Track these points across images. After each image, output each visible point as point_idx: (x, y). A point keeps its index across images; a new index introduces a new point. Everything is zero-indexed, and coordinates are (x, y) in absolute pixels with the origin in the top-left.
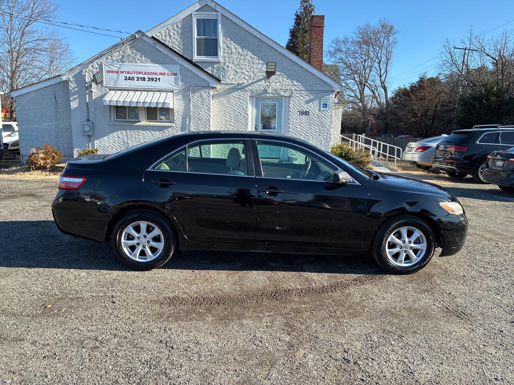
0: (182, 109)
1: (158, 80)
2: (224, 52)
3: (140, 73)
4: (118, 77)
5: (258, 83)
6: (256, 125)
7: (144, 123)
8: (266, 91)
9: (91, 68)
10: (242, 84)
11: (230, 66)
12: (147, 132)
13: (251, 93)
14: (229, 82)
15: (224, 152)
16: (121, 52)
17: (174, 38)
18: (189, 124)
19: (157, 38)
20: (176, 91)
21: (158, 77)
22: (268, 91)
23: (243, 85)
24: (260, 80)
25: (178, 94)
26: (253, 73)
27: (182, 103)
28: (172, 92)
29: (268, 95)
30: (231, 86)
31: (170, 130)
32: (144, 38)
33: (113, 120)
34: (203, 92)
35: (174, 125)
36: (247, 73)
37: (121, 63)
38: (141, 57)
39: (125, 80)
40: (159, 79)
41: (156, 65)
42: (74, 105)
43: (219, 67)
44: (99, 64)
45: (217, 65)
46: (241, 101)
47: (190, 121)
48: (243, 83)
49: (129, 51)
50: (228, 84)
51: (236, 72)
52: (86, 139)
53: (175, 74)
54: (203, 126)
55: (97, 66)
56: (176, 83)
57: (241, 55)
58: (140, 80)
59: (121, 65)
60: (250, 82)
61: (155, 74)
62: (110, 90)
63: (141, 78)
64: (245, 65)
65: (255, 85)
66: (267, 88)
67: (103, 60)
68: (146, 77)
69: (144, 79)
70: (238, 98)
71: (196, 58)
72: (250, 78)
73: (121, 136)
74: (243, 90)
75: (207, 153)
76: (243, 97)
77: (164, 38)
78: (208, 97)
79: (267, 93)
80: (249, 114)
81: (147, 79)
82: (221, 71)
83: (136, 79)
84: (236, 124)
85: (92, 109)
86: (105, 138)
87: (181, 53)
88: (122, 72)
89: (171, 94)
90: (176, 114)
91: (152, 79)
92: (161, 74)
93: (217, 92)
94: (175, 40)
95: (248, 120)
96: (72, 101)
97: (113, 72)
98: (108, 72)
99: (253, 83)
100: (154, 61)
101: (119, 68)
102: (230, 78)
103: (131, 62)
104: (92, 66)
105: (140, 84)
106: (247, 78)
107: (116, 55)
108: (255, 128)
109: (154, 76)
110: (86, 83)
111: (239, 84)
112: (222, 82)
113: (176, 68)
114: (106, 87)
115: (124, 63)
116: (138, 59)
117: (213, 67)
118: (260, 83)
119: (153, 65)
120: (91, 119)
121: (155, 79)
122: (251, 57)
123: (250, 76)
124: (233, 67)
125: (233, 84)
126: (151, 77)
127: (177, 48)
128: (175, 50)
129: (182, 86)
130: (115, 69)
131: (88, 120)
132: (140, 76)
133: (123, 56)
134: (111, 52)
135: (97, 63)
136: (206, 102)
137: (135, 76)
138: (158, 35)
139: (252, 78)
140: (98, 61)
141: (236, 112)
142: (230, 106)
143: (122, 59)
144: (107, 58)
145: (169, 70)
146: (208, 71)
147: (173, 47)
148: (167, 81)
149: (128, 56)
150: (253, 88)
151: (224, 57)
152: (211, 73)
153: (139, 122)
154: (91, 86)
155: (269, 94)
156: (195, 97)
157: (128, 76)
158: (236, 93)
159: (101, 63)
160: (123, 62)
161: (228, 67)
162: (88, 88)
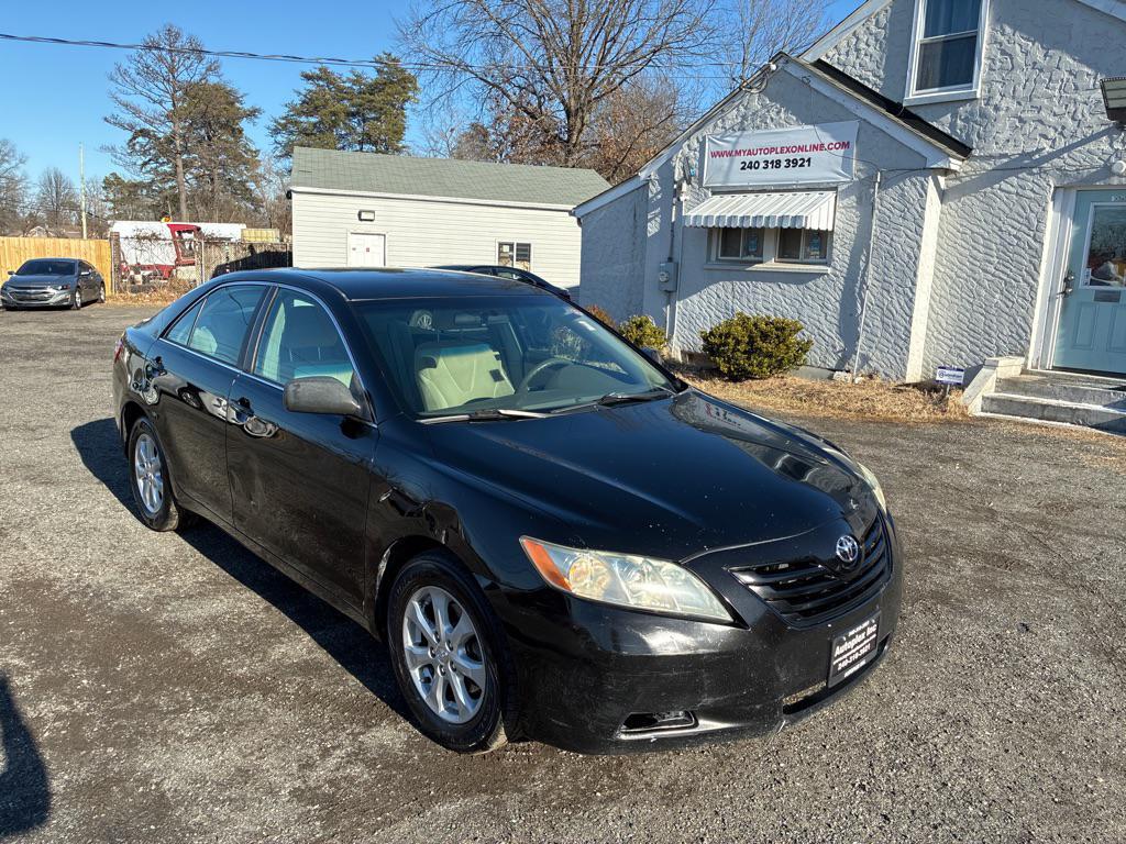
0: (852, 229)
1: (806, 164)
2: (991, 69)
3: (772, 150)
4: (731, 163)
5: (1087, 147)
6: (1069, 273)
7: (771, 264)
8: (1107, 170)
9: (687, 150)
10: (1034, 153)
11: (1003, 105)
12: (772, 285)
13: (1059, 179)
14: (995, 150)
15: (959, 344)
16: (741, 108)
17: (866, 55)
18: (866, 267)
19: (828, 61)
20: (845, 186)
21: (806, 155)
22: (1115, 168)
23: (1037, 156)
24: (1095, 137)
25: (847, 193)
26: (1073, 119)
27: (855, 216)
28: (836, 189)
29: (1115, 181)
30: (999, 162)
31: (820, 281)
32: (791, 68)
33: (713, 258)
34: (908, 183)
35: (829, 270)
36: (1052, 119)
37: (738, 133)
38: (778, 113)
39: (743, 168)
40: (809, 160)
41: (807, 127)
42: (653, 228)
43: (972, 114)
44: (701, 139)
45: (968, 107)
46: (1025, 202)
47: (867, 263)
48: (1039, 151)
49: (756, 104)
50: (991, 157)
51: (1021, 120)
52: (664, 297)
53: (845, 145)
54: (899, 274)
55: (696, 145)
56: (846, 166)
57: (1041, 70)
58: (770, 166)
59: (739, 137)
60: (1061, 144)
61: (801, 149)
62: (714, 193)
63: (772, 162)
64: (1050, 98)
65: (1075, 153)
66: (1113, 159)
67: (708, 131)
68: (783, 157)
69: (778, 164)
70: (1017, 194)
71: (912, 95)
72: (1061, 133)
73: (722, 295)
74: (1035, 170)
75: (901, 343)
76: (1032, 190)
77: (843, 58)
78: (921, 196)
79: (1113, 174)
80: (1047, 240)
81: (784, 164)
82: (976, 122)
83: (762, 165)
84: (1002, 268)
85: (678, 237)
86: (695, 298)
87: (877, 91)
88: (738, 153)
89: (831, 194)
90: (837, 245)
91: (795, 162)
92: (815, 147)
93: (958, 182)
94: (867, 59)
95: (1040, 258)
96: (652, 219)
97: (721, 154)
98: (714, 155)
99: (1068, 149)
100: (806, 119)
101: (736, 143)
102: (1001, 140)
103: (758, 128)
104: (689, 146)
105: (769, 177)
106: (1052, 134)
107: (732, 116)
108: (1066, 280)
109: (798, 155)
110: (675, 182)
111: (1024, 155)
112: (976, 153)
113: (850, 129)
114: (707, 188)
115: (745, 133)
116: (772, 119)
117: (955, 115)
118: (1091, 146)
119: (800, 128)
120: (677, 257)
121: (800, 162)
122: (1070, 73)
123: (1063, 128)
124: (1014, 107)
125: (1006, 156)
126: (791, 156)
127: (871, 78)
128: (866, 84)
129: (859, 173)
130: (727, 147)
131: (670, 259)
132: (773, 157)
133: (744, 117)
134: (723, 110)
135: (697, 139)
136: (913, 210)
137: (761, 157)
138: (830, 54)
139: (1066, 132)
140: (698, 134)
141: (1005, 236)
142: (990, 218)
143: (742, 123)
144: (716, 126)
145: (834, 137)
146: (940, 128)
147: (860, 77)
148: (827, 165)
149: (754, 114)
150: (1069, 161)
151: (988, 82)
152: (947, 130)
153: (761, 262)
154: (680, 187)
155: (1120, 176)
156: (886, 200)
157: (748, 159)
158: (1014, 180)
159: (704, 138)
160: (744, 129)
161: (997, 108)
162: (677, 193)
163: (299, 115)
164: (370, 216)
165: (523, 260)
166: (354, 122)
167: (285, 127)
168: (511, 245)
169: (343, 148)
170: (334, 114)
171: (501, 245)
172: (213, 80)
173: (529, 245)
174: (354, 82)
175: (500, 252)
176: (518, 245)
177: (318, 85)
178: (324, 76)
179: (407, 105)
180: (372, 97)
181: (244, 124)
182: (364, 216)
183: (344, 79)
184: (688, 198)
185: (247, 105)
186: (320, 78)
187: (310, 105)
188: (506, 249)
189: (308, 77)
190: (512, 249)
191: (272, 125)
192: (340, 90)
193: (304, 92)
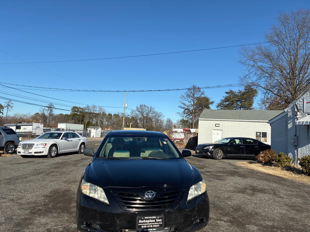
9: (299, 102)
33: (309, 135)
42: (290, 126)
44: (303, 99)
52: (294, 148)
55: (301, 100)
62: (308, 115)
67: (305, 96)
85: (298, 128)
86: (304, 148)
96: (289, 123)
97: (309, 102)
98: (307, 103)
104: (299, 101)
110: (295, 112)
114: (306, 113)
120: (298, 135)
131: (295, 135)
134: (309, 90)
135: (302, 98)
144: (307, 94)
154: (297, 113)
159: (304, 98)
162: (296, 115)
163: (223, 102)
164: (218, 125)
165: (264, 137)
166: (239, 103)
167: (220, 105)
168: (260, 133)
169: (235, 109)
170: (233, 101)
171: (257, 133)
172: (203, 96)
173: (266, 133)
174: (239, 93)
175: (256, 135)
176: (262, 133)
177: (229, 95)
178: (231, 92)
179: (254, 97)
180: (243, 96)
181: (210, 106)
182: (217, 125)
183: (236, 92)
184: (300, 116)
185: (211, 101)
186: (230, 93)
187: (227, 99)
188: (258, 134)
189: (227, 93)
190: (260, 134)
191: (217, 105)
192: (235, 95)
193: (225, 97)
